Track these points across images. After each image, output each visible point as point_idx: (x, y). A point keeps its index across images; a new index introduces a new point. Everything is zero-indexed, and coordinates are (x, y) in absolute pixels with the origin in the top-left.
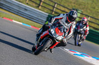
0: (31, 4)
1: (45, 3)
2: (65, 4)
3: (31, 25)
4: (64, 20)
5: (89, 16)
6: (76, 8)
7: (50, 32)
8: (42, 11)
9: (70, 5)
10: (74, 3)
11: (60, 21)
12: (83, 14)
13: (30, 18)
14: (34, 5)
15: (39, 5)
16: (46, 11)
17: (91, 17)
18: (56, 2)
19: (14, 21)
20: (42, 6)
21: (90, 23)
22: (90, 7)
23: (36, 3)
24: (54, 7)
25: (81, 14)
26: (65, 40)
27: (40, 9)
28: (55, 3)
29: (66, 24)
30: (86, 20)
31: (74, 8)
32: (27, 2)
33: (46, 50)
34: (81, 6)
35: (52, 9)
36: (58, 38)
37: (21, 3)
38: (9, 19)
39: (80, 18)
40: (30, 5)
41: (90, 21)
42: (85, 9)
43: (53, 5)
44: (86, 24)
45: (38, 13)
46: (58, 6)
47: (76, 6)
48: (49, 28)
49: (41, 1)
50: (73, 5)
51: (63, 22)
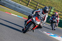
1: (31, 3)
2: (44, 4)
3: (23, 17)
4: (41, 12)
5: (59, 11)
6: (51, 6)
7: (32, 19)
8: (30, 8)
9: (47, 4)
10: (50, 3)
11: (38, 13)
13: (22, 12)
14: (25, 4)
15: (28, 4)
16: (32, 8)
17: (60, 12)
18: (38, 2)
19: (12, 14)
20: (29, 5)
21: (60, 16)
23: (26, 3)
24: (37, 5)
25: (54, 10)
26: (41, 24)
27: (28, 7)
28: (38, 3)
29: (42, 15)
30: (57, 14)
31: (50, 6)
32: (20, 2)
33: (30, 30)
34: (54, 5)
35: (36, 7)
36: (37, 23)
37: (16, 3)
38: (9, 13)
39: (53, 12)
40: (22, 4)
41: (59, 15)
42: (56, 7)
43: (37, 4)
44: (57, 16)
45: (27, 9)
46: (40, 5)
47: (51, 5)
48: (32, 17)
49: (29, 2)
50: (49, 4)
51: (40, 13)
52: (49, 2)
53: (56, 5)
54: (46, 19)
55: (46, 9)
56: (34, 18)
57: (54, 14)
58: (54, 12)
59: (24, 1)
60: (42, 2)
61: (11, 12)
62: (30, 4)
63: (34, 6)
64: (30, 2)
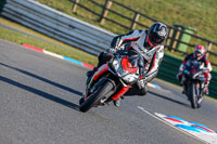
0: (83, 14)
1: (113, 12)
2: (157, 15)
5: (209, 42)
6: (181, 24)
7: (111, 66)
8: (107, 29)
9: (168, 16)
10: (178, 13)
11: (133, 44)
12: (197, 37)
13: (81, 45)
14: (90, 16)
15: (101, 17)
16: (115, 30)
17: (214, 44)
18: (137, 10)
19: (46, 52)
20: (107, 19)
22: (211, 22)
23: (94, 13)
24: (133, 21)
25: (192, 36)
27: (102, 27)
28: (136, 13)
29: (146, 51)
31: (178, 23)
32: (74, 10)
34: (192, 20)
35: (128, 25)
39: (189, 45)
40: (82, 17)
41: (211, 53)
42: (201, 27)
43: (132, 17)
45: (98, 34)
46: (143, 18)
47: (182, 19)
49: (104, 8)
50: (175, 16)
51: (138, 46)
52: (176, 9)
53: (198, 20)
54: (156, 66)
55: (158, 30)
56: (115, 62)
57: (194, 50)
58: (193, 46)
59: (86, 6)
60: (150, 8)
61: (41, 44)
62: (109, 17)
63: (123, 23)
64: (110, 10)
